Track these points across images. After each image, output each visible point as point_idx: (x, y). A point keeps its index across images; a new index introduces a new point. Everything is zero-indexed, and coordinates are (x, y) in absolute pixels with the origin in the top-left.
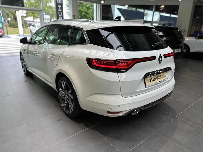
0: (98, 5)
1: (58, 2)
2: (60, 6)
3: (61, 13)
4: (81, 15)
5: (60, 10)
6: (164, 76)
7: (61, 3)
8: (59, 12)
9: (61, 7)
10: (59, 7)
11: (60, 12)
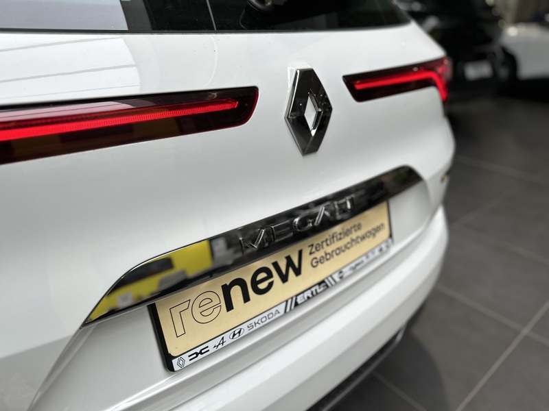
6: (360, 233)
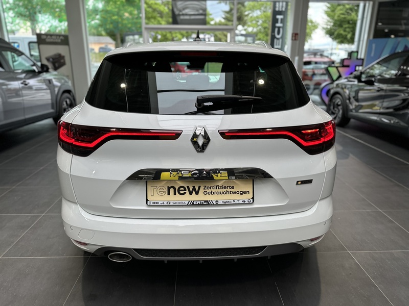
0: (367, 5)
1: (277, 9)
2: (279, 17)
3: (281, 30)
4: (352, 31)
5: (279, 25)
6: (233, 190)
7: (284, 9)
8: (276, 30)
9: (282, 19)
10: (278, 19)
11: (279, 28)
